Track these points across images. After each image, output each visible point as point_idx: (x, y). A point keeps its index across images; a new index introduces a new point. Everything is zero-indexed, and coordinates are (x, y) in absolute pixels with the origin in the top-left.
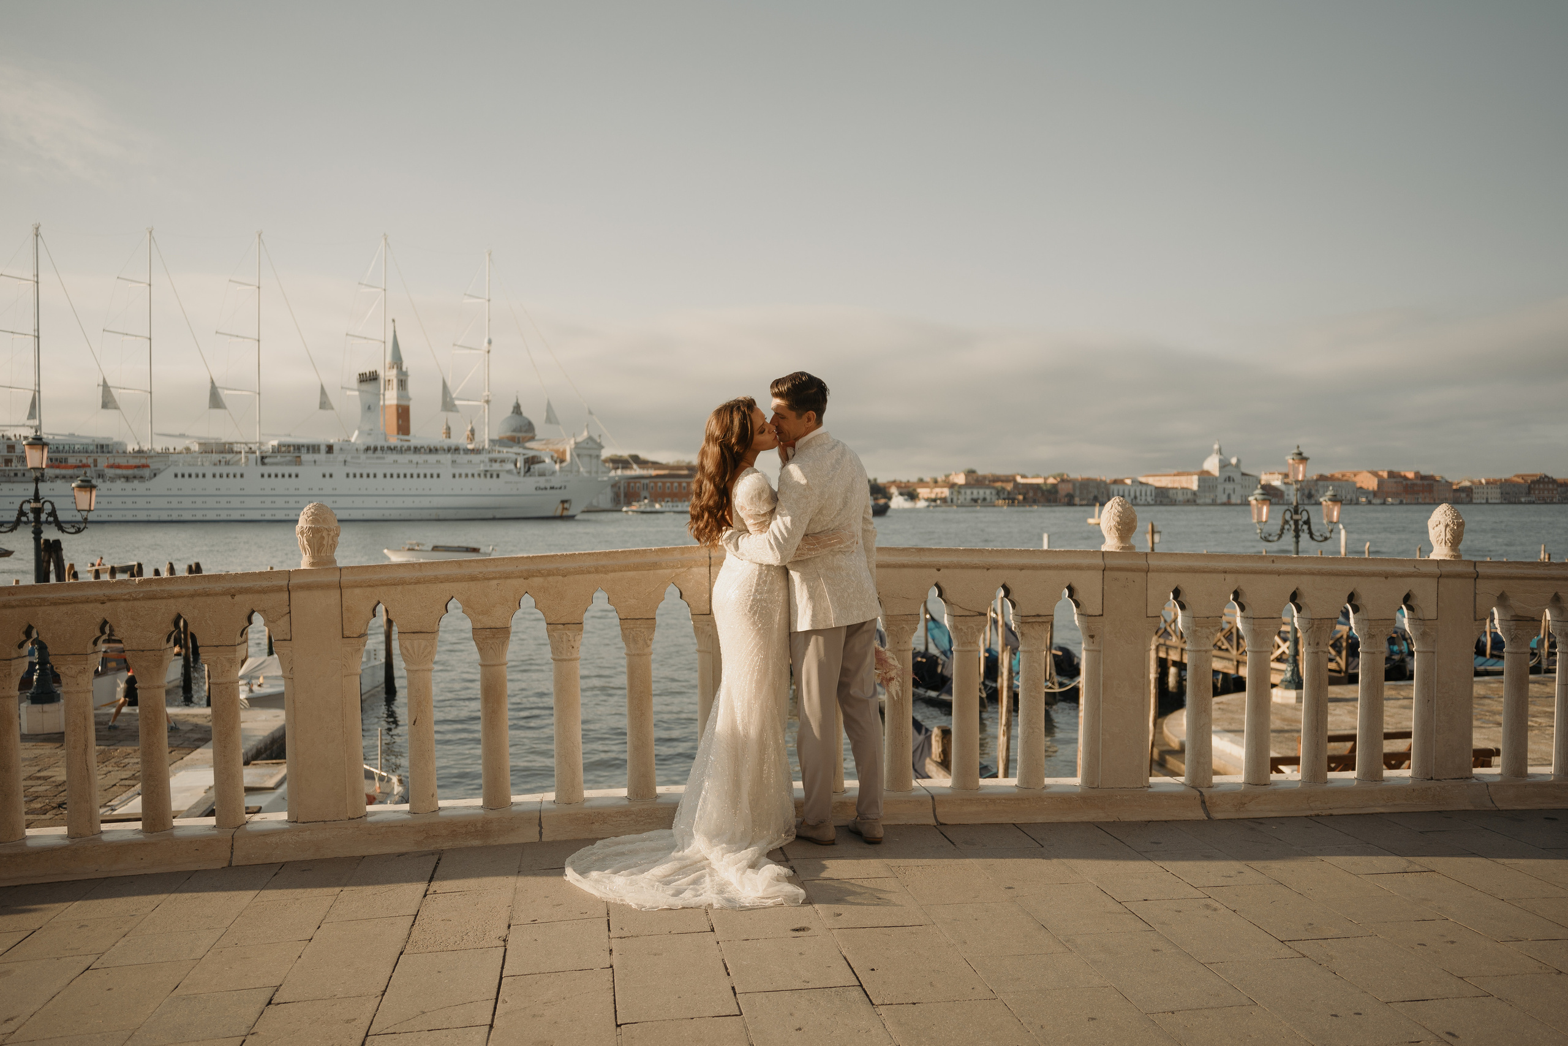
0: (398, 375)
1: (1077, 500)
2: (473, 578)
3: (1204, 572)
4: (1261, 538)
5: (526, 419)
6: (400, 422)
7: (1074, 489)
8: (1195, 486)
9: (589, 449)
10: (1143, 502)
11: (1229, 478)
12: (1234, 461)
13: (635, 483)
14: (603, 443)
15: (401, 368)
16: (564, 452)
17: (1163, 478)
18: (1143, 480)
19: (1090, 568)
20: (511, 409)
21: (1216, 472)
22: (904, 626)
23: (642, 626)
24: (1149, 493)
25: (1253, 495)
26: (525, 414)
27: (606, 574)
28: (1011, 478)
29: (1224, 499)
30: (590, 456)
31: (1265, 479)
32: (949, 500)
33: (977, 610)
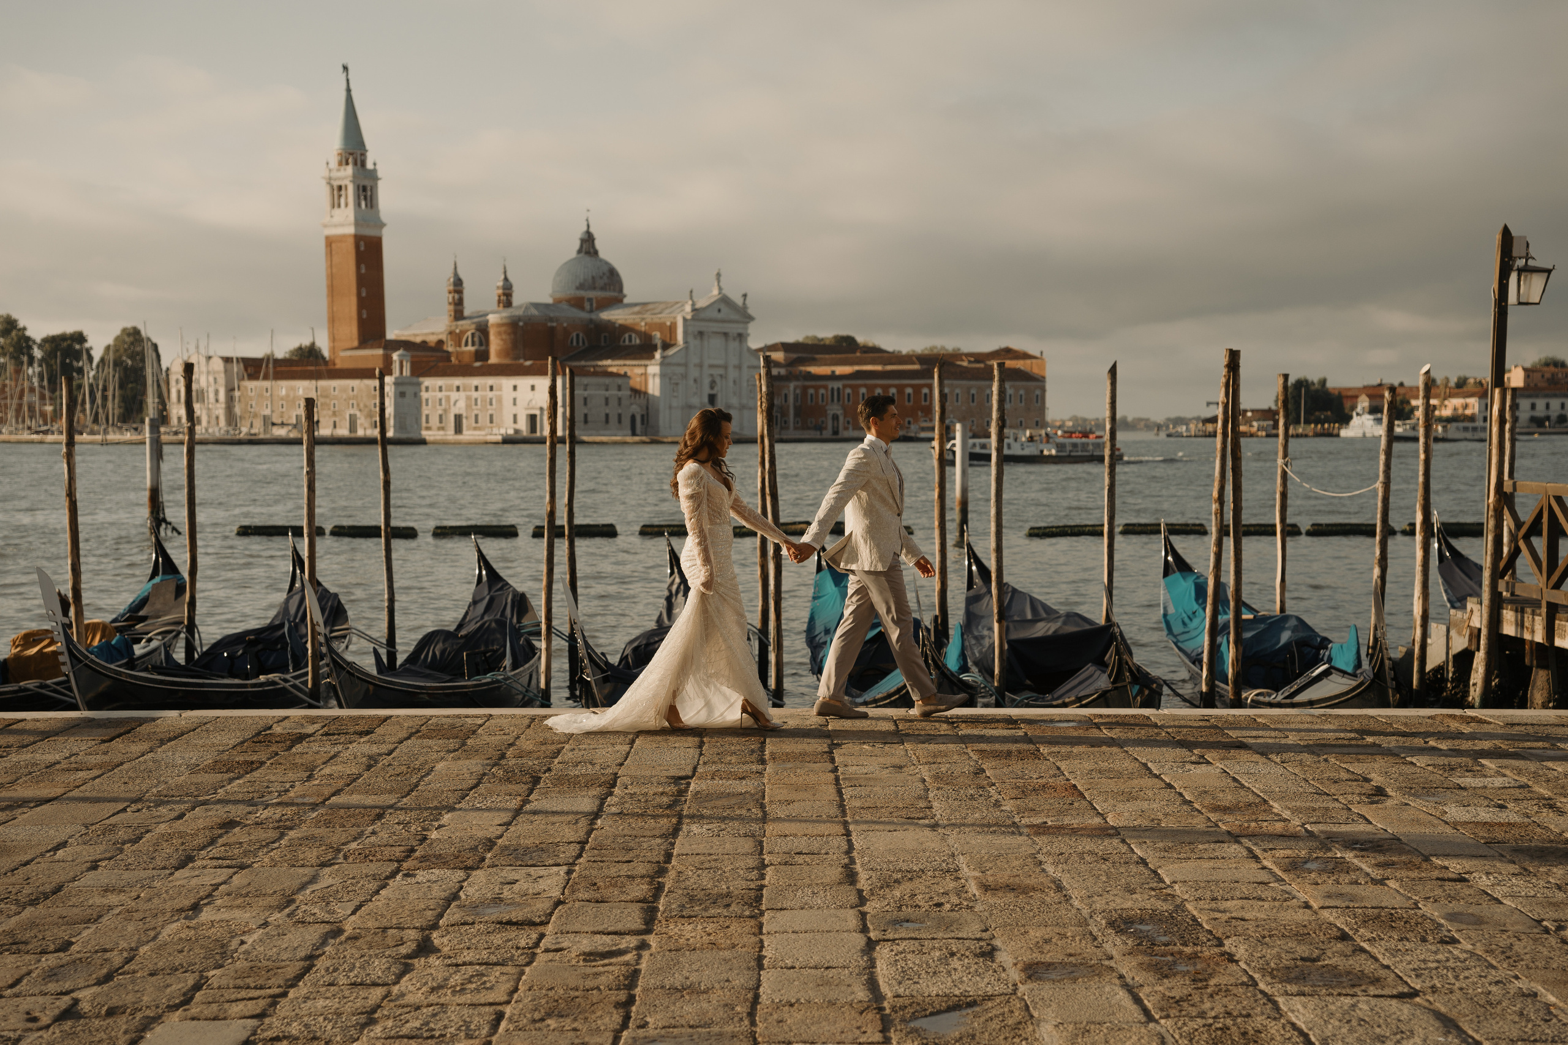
0: (356, 178)
5: (607, 263)
6: (363, 271)
9: (723, 321)
13: (817, 388)
14: (751, 311)
15: (363, 164)
16: (672, 328)
20: (577, 245)
26: (602, 255)
30: (726, 334)
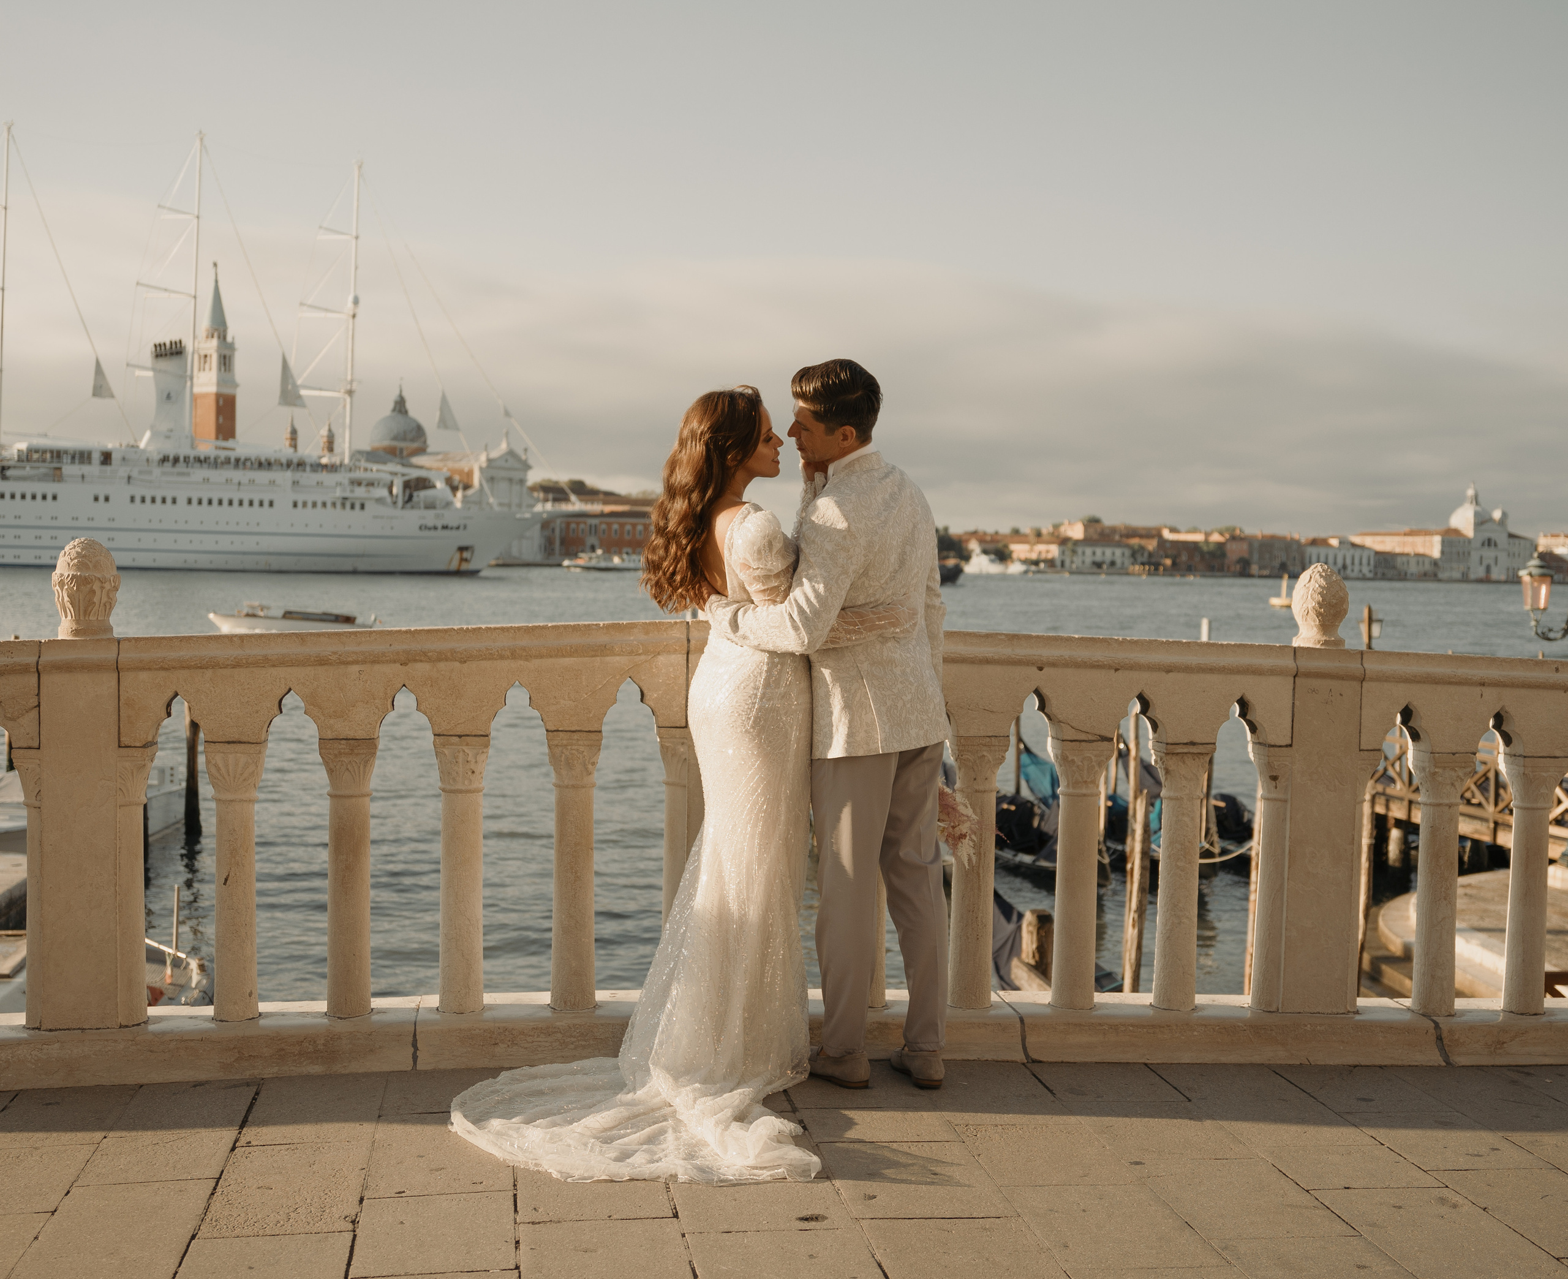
0: (219, 348)
1: (1254, 569)
2: (322, 662)
3: (1450, 683)
4: (1537, 634)
5: (414, 421)
6: (221, 420)
7: (1251, 552)
8: (1436, 553)
9: (509, 469)
10: (1355, 574)
11: (1489, 540)
12: (1497, 515)
13: (578, 524)
14: (531, 462)
15: (225, 338)
16: (470, 474)
17: (1388, 539)
18: (1357, 540)
19: (1273, 672)
20: (391, 405)
21: (1469, 531)
22: (985, 753)
23: (581, 742)
24: (1365, 561)
25: (1525, 568)
26: (412, 413)
27: (527, 660)
28: (1154, 532)
29: (1481, 572)
30: (510, 480)
31: (1544, 543)
32: (1058, 563)
33: (1098, 733)
